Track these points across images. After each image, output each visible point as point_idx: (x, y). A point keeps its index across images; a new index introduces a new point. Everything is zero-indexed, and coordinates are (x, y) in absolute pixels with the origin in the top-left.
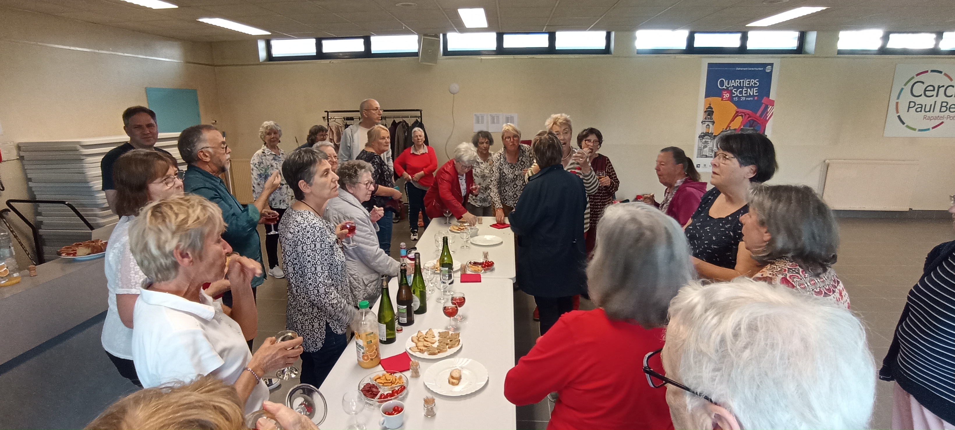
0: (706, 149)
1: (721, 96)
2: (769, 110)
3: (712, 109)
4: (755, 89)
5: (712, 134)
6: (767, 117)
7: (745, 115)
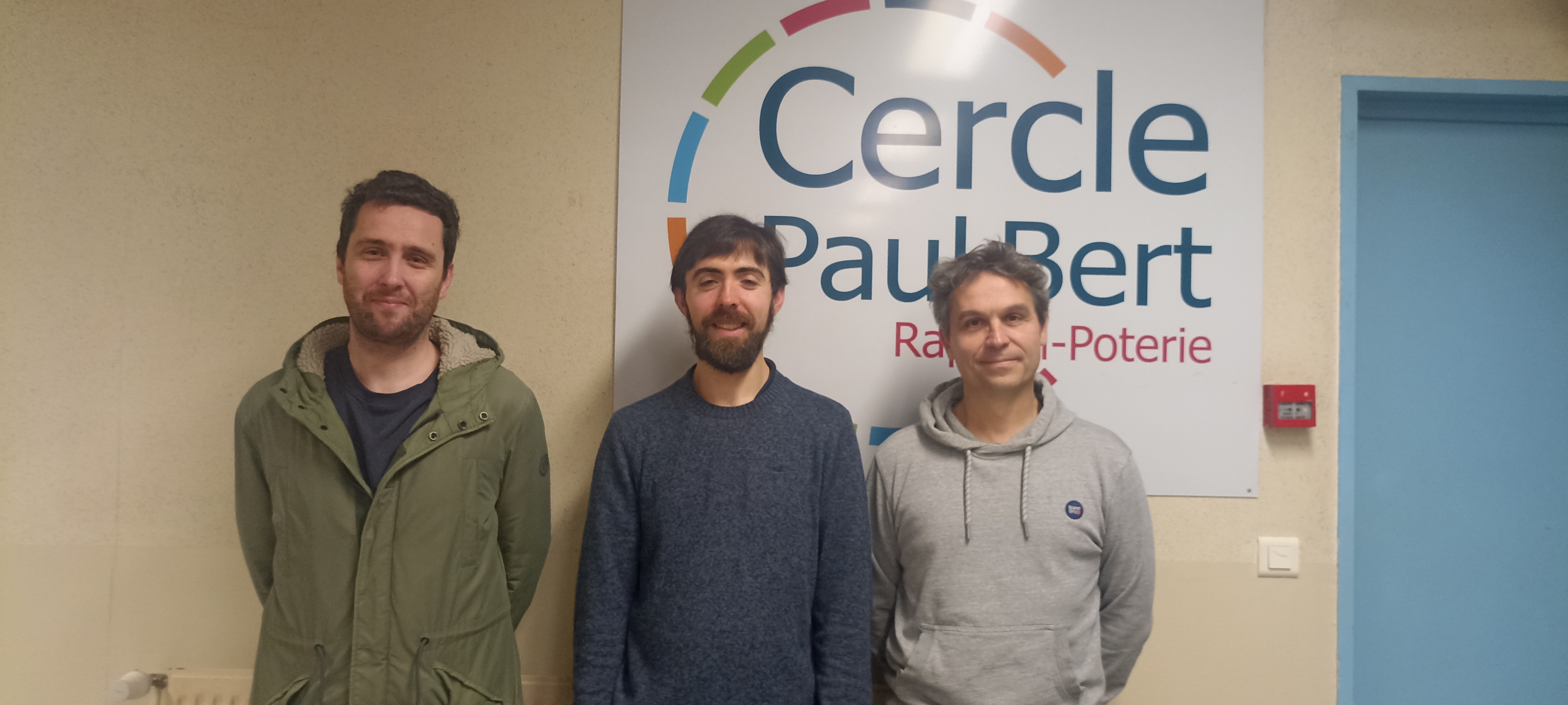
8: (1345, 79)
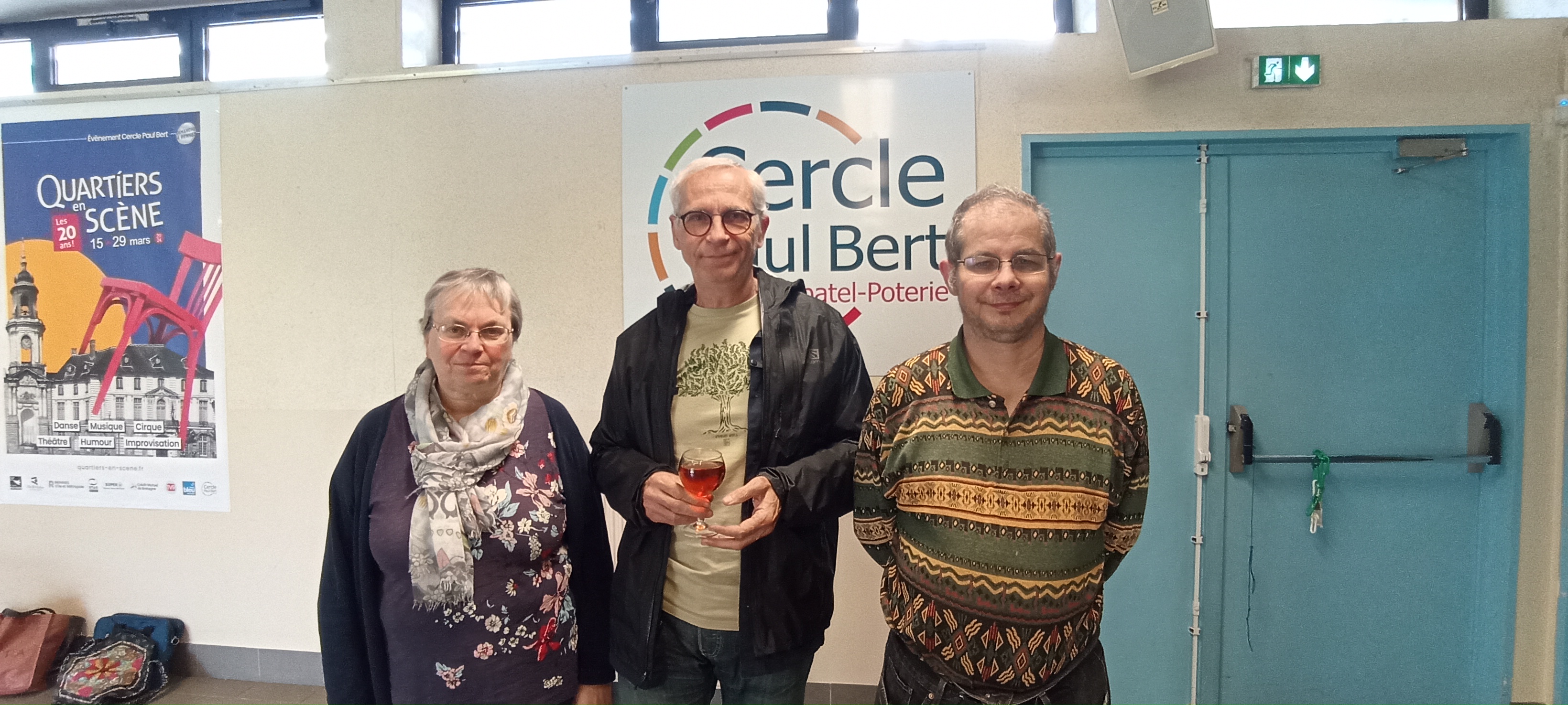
0: (31, 423)
1: (52, 235)
2: (205, 279)
3: (31, 280)
4: (150, 205)
5: (41, 368)
6: (203, 303)
7: (134, 299)
8: (1024, 137)
